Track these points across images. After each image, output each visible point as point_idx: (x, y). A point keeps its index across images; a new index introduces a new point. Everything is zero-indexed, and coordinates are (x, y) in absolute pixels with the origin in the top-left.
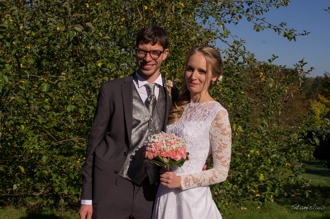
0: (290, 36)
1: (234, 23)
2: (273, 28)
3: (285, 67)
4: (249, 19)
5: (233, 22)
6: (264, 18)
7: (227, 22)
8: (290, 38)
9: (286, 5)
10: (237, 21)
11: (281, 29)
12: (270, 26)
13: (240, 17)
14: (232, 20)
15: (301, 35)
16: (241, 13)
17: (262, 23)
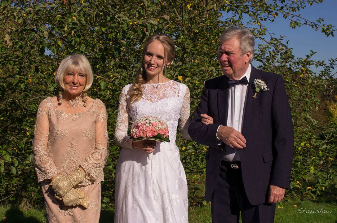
0: (327, 32)
1: (271, 20)
2: (310, 25)
3: (323, 63)
4: (285, 16)
5: (269, 19)
6: (300, 15)
7: (264, 19)
8: (328, 33)
9: (321, 2)
10: (273, 18)
11: (318, 25)
12: (307, 22)
13: (277, 14)
14: (268, 17)
16: (277, 10)
17: (299, 20)
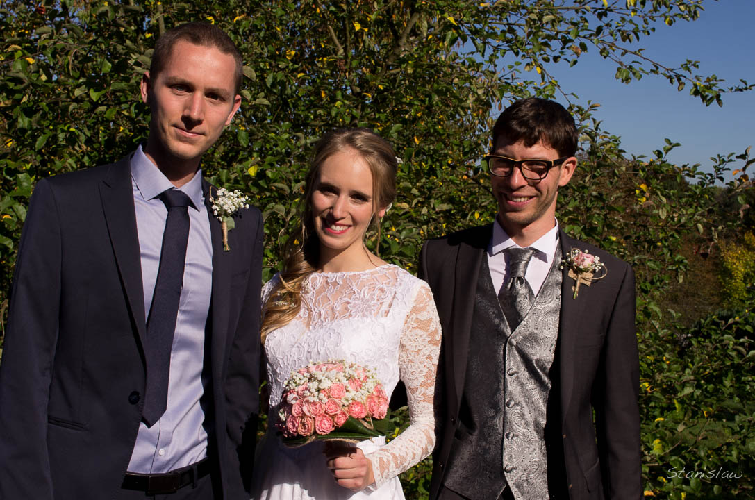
0: (707, 94)
1: (569, 61)
2: (665, 75)
3: (696, 169)
4: (604, 53)
5: (566, 59)
6: (641, 50)
7: (551, 59)
8: (708, 98)
9: (693, 17)
10: (575, 57)
11: (685, 77)
12: (657, 68)
13: (583, 47)
14: (562, 53)
15: (736, 90)
16: (584, 37)
17: (638, 62)
